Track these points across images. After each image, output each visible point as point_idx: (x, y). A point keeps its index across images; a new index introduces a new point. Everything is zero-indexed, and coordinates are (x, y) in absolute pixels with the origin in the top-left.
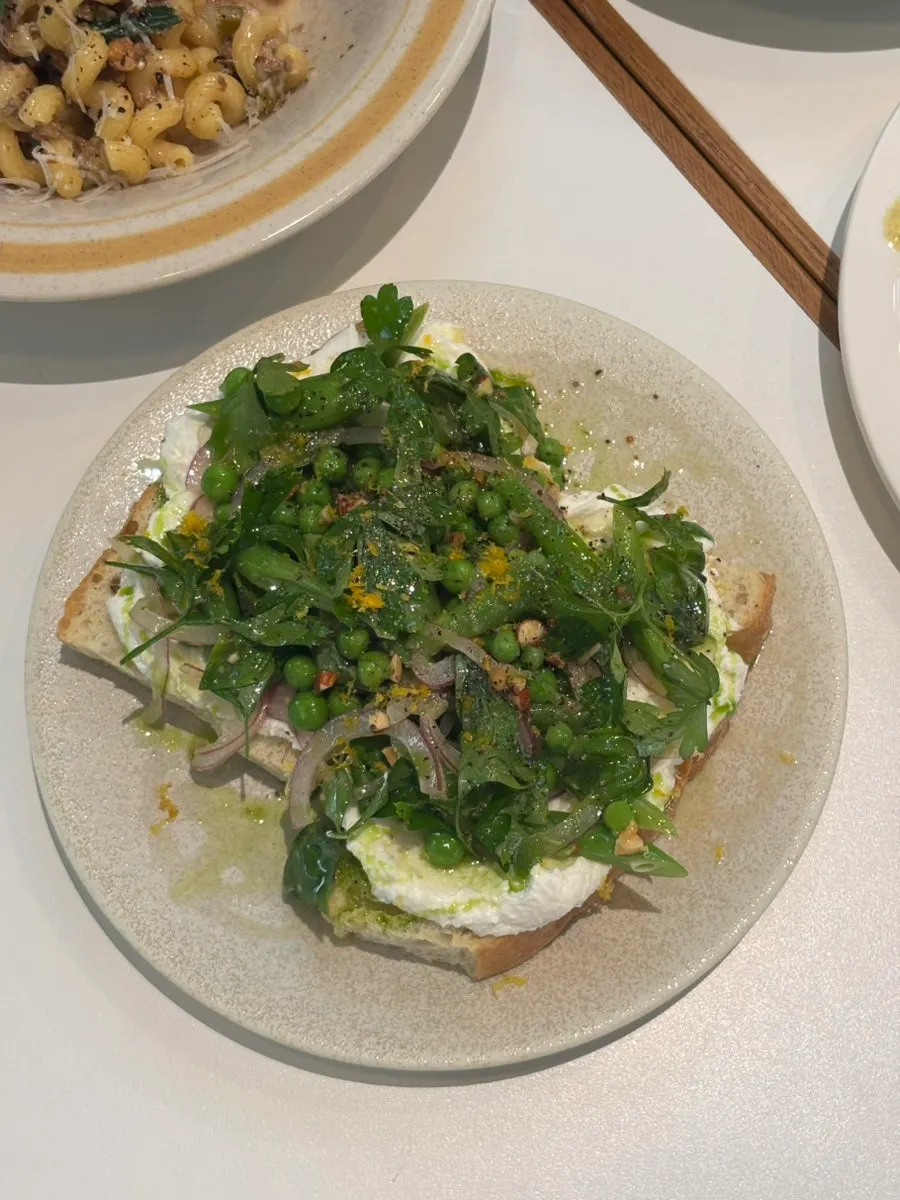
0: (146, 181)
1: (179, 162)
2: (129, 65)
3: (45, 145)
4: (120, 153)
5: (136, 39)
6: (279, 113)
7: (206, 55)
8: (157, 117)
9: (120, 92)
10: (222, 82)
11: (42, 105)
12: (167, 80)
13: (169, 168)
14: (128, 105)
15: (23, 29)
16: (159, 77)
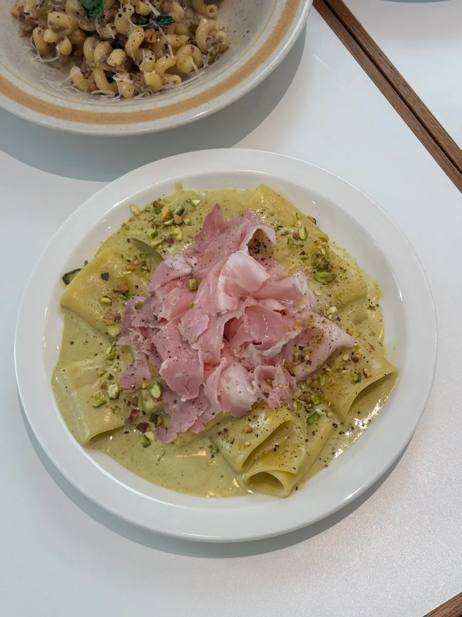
0: (161, 91)
1: (175, 82)
2: (153, 41)
3: (118, 74)
4: (150, 78)
5: (156, 29)
6: (217, 62)
7: (185, 38)
8: (166, 62)
9: (150, 52)
10: (192, 48)
11: (117, 57)
12: (170, 47)
13: (171, 85)
14: (153, 57)
15: (108, 26)
16: (166, 46)
